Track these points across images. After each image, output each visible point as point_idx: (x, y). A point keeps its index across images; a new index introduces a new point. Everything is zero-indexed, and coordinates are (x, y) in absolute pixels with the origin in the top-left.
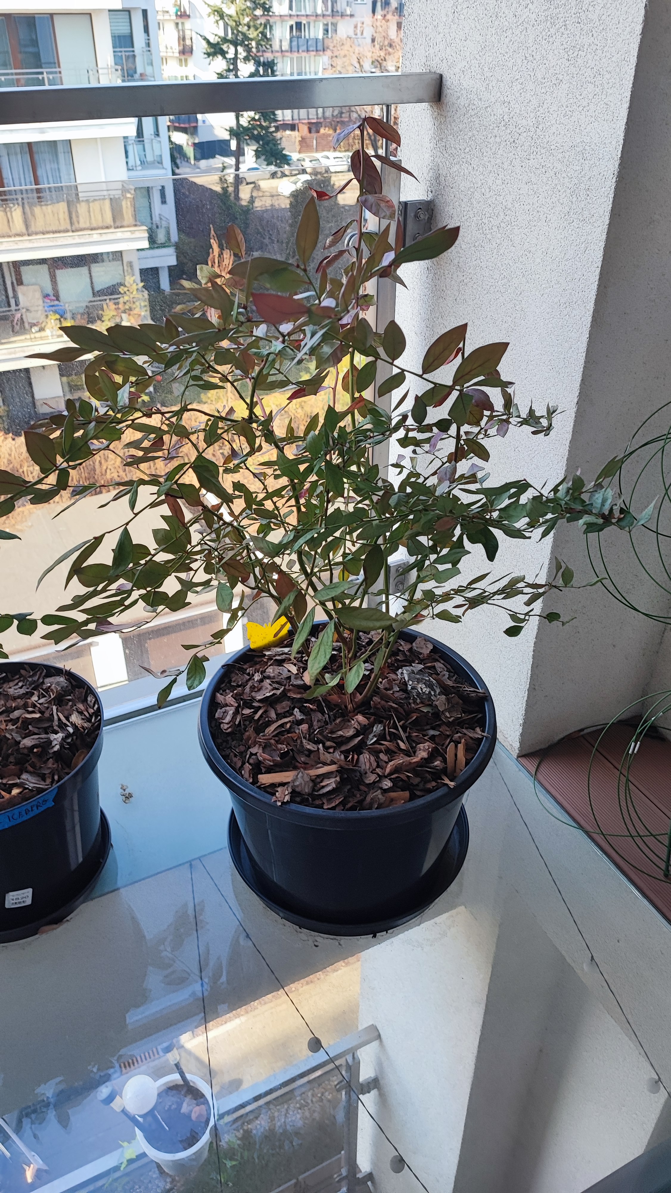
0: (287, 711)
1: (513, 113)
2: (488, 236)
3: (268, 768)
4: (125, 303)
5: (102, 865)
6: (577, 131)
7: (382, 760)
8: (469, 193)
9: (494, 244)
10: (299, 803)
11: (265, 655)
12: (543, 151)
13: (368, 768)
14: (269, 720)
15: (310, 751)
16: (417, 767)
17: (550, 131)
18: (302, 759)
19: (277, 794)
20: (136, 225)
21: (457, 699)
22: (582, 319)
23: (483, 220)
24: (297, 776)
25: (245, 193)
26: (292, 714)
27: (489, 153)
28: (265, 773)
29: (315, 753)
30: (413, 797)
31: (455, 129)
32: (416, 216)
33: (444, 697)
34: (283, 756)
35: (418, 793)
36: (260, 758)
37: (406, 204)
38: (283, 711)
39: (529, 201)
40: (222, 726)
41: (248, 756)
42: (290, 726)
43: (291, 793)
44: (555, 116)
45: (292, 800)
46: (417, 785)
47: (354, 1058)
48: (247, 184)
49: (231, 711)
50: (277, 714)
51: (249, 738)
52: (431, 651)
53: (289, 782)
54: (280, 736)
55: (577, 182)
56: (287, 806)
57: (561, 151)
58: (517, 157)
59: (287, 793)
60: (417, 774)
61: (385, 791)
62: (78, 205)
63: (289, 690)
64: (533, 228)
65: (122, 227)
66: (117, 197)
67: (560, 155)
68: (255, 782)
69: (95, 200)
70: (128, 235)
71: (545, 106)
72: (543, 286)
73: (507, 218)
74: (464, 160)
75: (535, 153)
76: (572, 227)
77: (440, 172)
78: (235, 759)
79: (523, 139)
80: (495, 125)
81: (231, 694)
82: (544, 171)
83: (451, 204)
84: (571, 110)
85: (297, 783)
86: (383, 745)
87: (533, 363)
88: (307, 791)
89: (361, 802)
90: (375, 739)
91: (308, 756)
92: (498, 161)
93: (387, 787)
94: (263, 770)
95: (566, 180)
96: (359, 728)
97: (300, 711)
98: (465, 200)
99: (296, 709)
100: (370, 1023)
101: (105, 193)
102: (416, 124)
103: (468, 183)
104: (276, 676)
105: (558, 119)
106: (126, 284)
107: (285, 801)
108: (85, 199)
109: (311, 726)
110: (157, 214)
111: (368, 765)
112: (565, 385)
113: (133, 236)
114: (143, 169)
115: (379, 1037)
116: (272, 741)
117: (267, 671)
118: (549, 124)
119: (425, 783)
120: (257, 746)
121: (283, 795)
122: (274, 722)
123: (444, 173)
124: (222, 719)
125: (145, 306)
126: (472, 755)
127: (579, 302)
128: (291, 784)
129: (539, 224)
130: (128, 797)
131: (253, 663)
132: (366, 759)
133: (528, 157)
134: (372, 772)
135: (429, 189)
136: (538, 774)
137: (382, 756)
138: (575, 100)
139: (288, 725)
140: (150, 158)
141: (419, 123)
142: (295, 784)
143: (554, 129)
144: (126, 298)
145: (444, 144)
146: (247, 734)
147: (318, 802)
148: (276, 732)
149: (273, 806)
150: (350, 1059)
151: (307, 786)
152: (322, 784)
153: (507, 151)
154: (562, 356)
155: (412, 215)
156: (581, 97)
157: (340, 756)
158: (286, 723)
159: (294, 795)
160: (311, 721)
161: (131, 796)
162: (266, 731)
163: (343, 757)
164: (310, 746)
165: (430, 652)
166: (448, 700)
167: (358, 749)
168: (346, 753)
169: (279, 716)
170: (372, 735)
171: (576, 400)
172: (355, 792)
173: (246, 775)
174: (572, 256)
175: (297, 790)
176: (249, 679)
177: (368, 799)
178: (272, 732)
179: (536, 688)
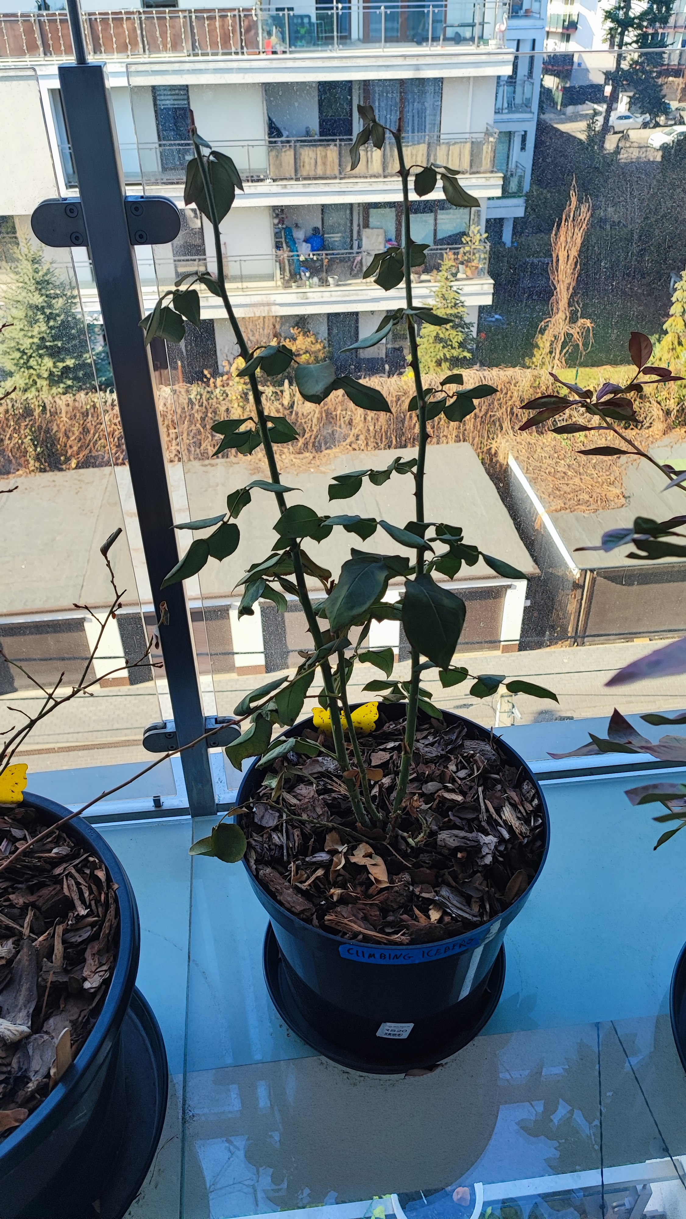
4: (465, 254)
20: (492, 172)
25: (610, 143)
48: (615, 133)
62: (438, 148)
65: (478, 173)
66: (479, 140)
69: (455, 144)
70: (482, 182)
101: (467, 136)
106: (470, 233)
108: (446, 141)
110: (514, 161)
113: (488, 183)
114: (508, 113)
125: (485, 259)
140: (518, 101)
144: (467, 249)
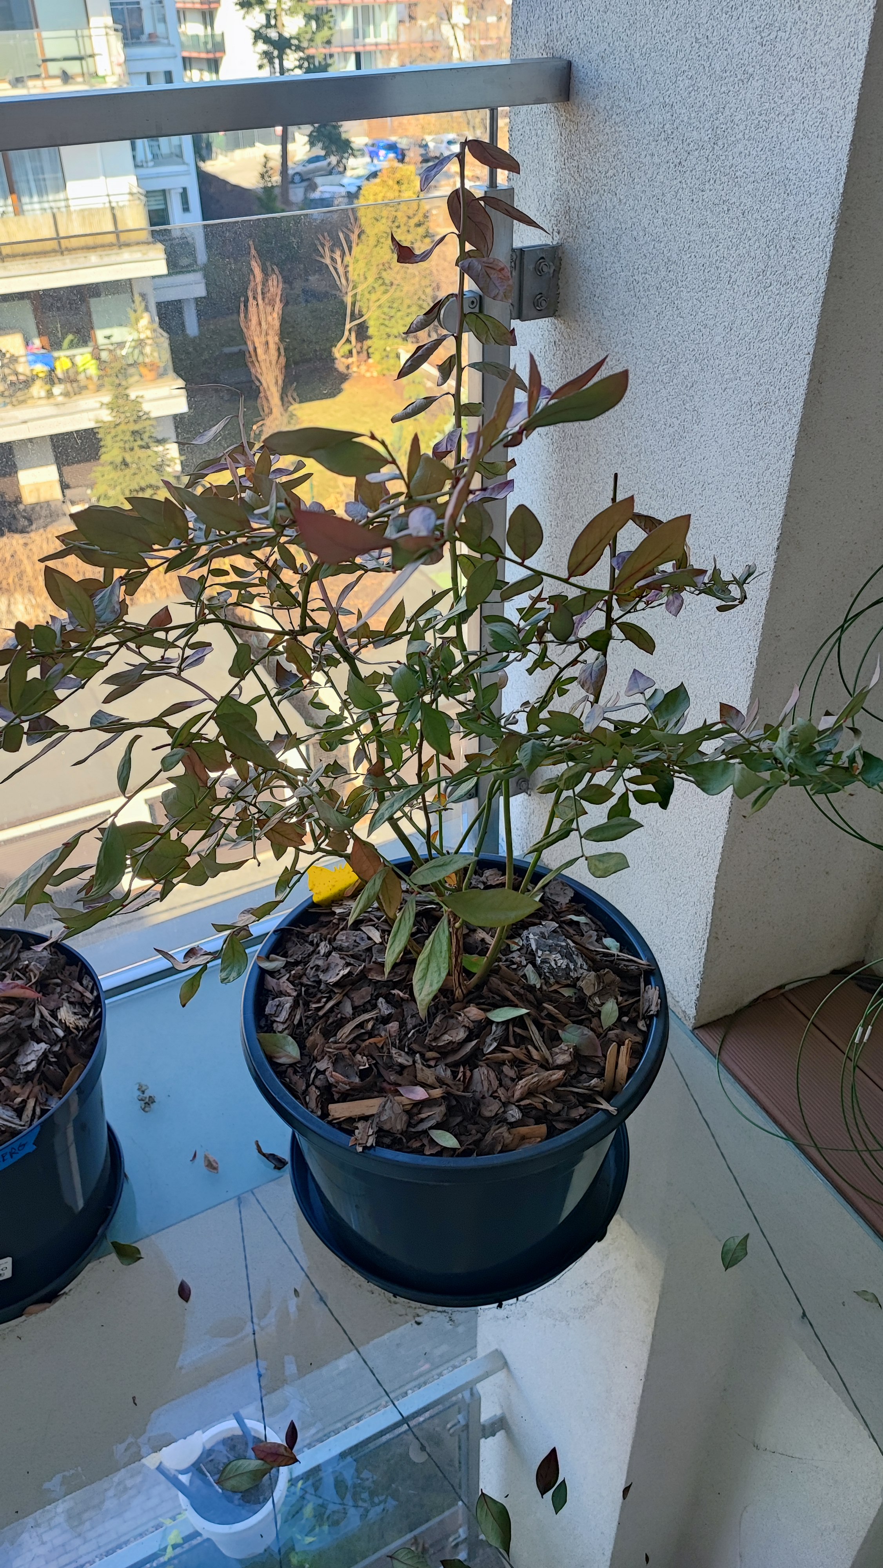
0: (369, 1002)
1: (678, 121)
2: (643, 300)
3: (342, 1094)
5: (112, 1212)
6: (777, 150)
7: (506, 1076)
8: (614, 236)
9: (652, 312)
10: (389, 1147)
11: (334, 913)
12: (724, 179)
13: (485, 1089)
14: (342, 1018)
15: (403, 1067)
16: (558, 1086)
17: (735, 150)
18: (391, 1078)
19: (357, 1132)
20: (150, 243)
21: (612, 976)
22: (785, 428)
23: (636, 277)
24: (384, 1106)
26: (375, 1006)
27: (643, 179)
28: (338, 1102)
29: (410, 1069)
30: (552, 1133)
31: (592, 142)
32: (538, 271)
33: (593, 973)
34: (363, 1074)
35: (560, 1126)
36: (331, 1080)
37: (522, 250)
38: (362, 1001)
39: (704, 251)
40: (275, 1025)
41: (313, 1075)
42: (373, 1026)
43: (377, 1132)
44: (742, 127)
45: (379, 1143)
46: (558, 1114)
47: (472, 1394)
49: (288, 1002)
50: (354, 1008)
51: (314, 1046)
52: (572, 900)
53: (373, 1115)
54: (359, 1042)
55: (776, 226)
56: (372, 1151)
57: (752, 179)
58: (685, 186)
59: (371, 1132)
60: (558, 1098)
61: (512, 1125)
63: (370, 969)
64: (710, 292)
67: (750, 187)
68: (325, 1115)
70: (137, 256)
71: (727, 112)
72: (726, 376)
73: (671, 275)
74: (606, 188)
75: (712, 182)
76: (770, 293)
77: (571, 203)
78: (295, 1078)
79: (694, 161)
80: (651, 138)
81: (288, 975)
82: (726, 209)
83: (588, 251)
84: (767, 119)
85: (384, 1118)
86: (507, 1052)
87: (711, 486)
88: (399, 1128)
89: (477, 1143)
90: (495, 1044)
91: (400, 1073)
92: (657, 191)
93: (513, 1120)
94: (336, 1096)
95: (760, 223)
96: (471, 1025)
97: (387, 1002)
98: (608, 246)
99: (381, 999)
100: (493, 1348)
102: (533, 132)
103: (613, 222)
104: (351, 947)
105: (747, 132)
107: (369, 1144)
109: (403, 1024)
111: (486, 1084)
112: (759, 522)
113: (146, 258)
114: (156, 164)
115: (506, 1364)
116: (346, 1052)
117: (338, 937)
118: (733, 139)
119: (570, 1108)
120: (326, 1057)
121: (365, 1134)
122: (349, 1020)
123: (576, 206)
124: (274, 1015)
125: (164, 353)
126: (636, 1061)
127: (780, 403)
128: (376, 1120)
129: (719, 286)
130: (148, 1103)
131: (317, 924)
132: (482, 1075)
133: (701, 187)
134: (491, 1096)
135: (555, 228)
136: (723, 1053)
137: (506, 1069)
138: (773, 105)
139: (370, 1025)
141: (539, 132)
142: (382, 1119)
143: (740, 147)
145: (575, 163)
146: (311, 1038)
147: (416, 1144)
148: (352, 1036)
149: (352, 1150)
150: (467, 1394)
151: (398, 1121)
152: (423, 1116)
153: (670, 176)
154: (755, 480)
155: (531, 267)
156: (782, 101)
157: (445, 1071)
158: (368, 1021)
159: (382, 1134)
160: (403, 1016)
161: (153, 1102)
162: (339, 1035)
163: (449, 1072)
164: (402, 1059)
165: (570, 901)
166: (598, 977)
167: (472, 1060)
168: (454, 1067)
169: (358, 1010)
170: (490, 1038)
171: (776, 544)
172: (470, 1127)
173: (313, 1104)
174: (769, 335)
175: (386, 1127)
176: (313, 952)
177: (489, 1138)
178: (347, 1037)
179: (719, 937)
